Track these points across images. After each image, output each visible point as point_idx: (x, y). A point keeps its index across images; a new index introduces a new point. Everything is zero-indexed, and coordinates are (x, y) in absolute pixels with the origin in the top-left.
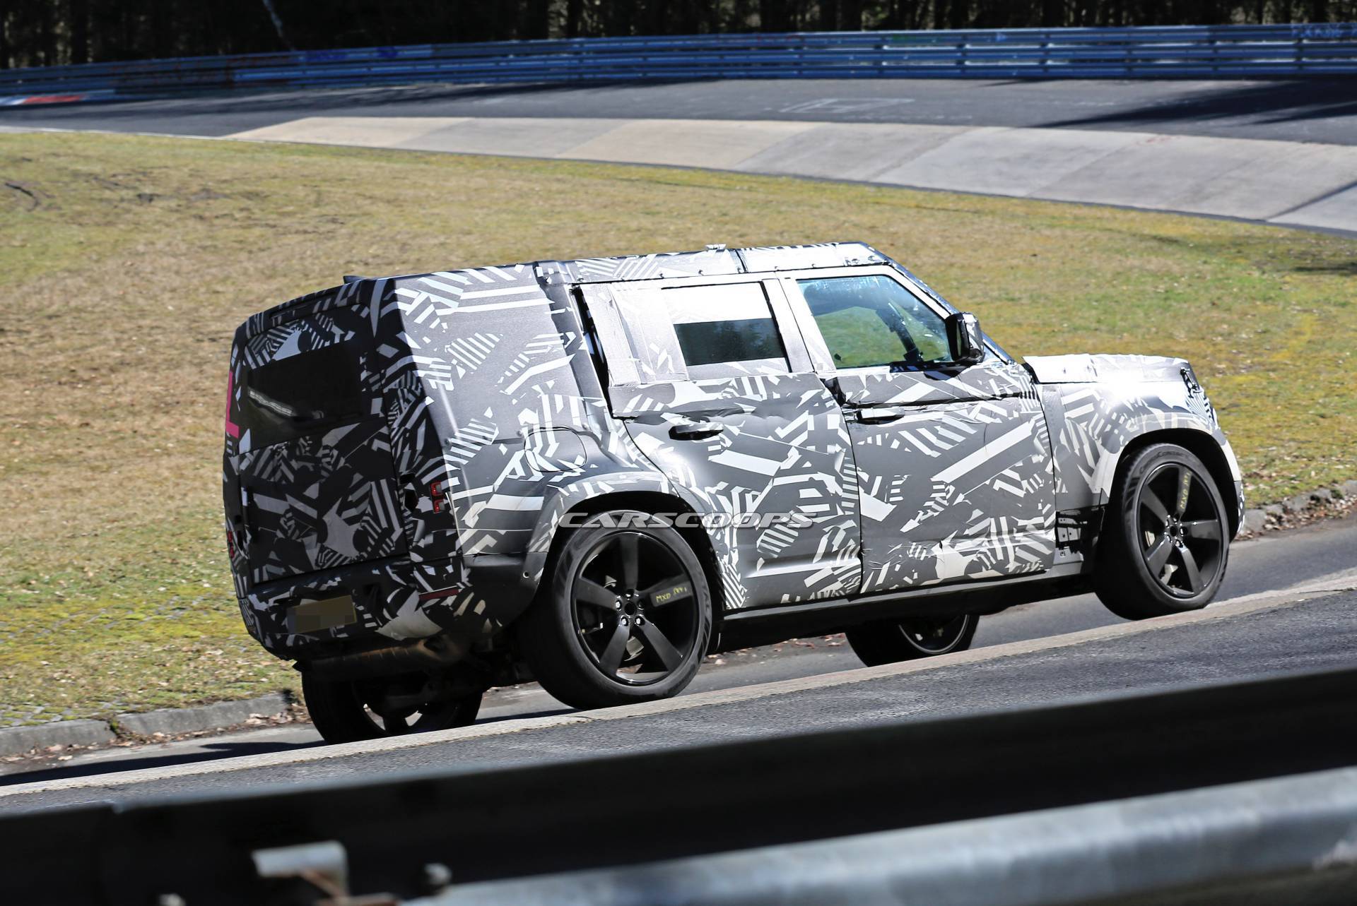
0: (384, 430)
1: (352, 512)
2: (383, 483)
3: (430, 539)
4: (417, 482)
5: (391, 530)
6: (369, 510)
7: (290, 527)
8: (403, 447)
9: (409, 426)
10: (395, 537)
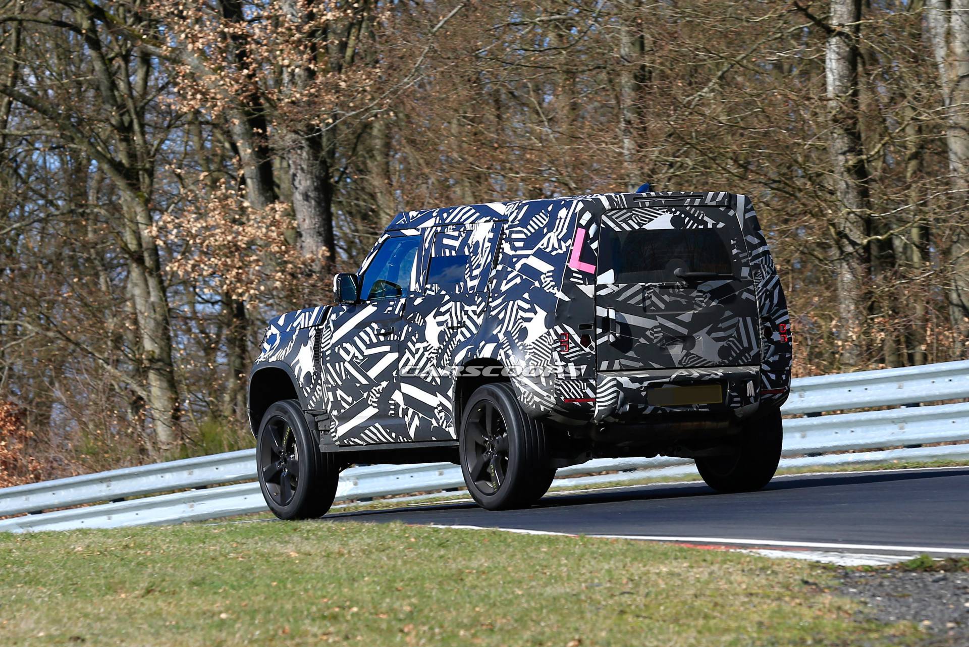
0: (751, 287)
1: (721, 334)
2: (749, 319)
3: (776, 358)
4: (773, 322)
5: (750, 348)
6: (735, 334)
7: (656, 338)
8: (765, 300)
9: (769, 287)
10: (752, 353)
